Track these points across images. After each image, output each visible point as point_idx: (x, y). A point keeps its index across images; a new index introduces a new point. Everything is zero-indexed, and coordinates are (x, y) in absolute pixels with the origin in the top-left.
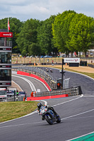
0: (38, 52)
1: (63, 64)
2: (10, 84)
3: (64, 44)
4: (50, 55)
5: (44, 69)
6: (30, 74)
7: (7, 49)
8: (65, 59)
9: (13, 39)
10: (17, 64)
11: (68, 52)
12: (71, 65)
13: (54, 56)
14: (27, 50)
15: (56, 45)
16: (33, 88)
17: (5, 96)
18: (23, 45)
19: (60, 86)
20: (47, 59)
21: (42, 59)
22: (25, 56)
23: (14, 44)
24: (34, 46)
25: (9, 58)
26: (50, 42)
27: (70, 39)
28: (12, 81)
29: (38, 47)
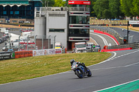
0: (109, 16)
1: (129, 25)
2: (89, 39)
3: (129, 10)
4: (118, 18)
5: (114, 29)
6: (103, 33)
7: (87, 14)
8: (130, 21)
9: (91, 6)
10: (94, 25)
11: (132, 16)
12: (134, 26)
13: (121, 19)
14: (101, 14)
15: (123, 11)
16: (106, 43)
17: (85, 48)
18: (98, 10)
19: (126, 41)
20: (116, 21)
21: (112, 22)
22: (99, 19)
23: (92, 10)
24: (107, 12)
25: (88, 20)
26: (118, 9)
27: (133, 6)
28: (90, 38)
29: (110, 12)
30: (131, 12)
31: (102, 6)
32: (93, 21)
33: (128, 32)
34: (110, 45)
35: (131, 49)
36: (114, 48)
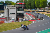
0: (31, 8)
1: (38, 11)
2: (24, 17)
3: (38, 6)
4: (35, 9)
5: (33, 13)
6: (29, 14)
8: (39, 10)
10: (26, 12)
11: (40, 8)
14: (28, 8)
15: (36, 6)
16: (30, 18)
17: (23, 20)
18: (27, 6)
20: (34, 10)
21: (33, 10)
23: (25, 6)
24: (30, 7)
25: (24, 10)
26: (35, 6)
27: (40, 5)
28: (25, 16)
30: (39, 6)
31: (29, 5)
32: (25, 10)
33: (38, 14)
34: (32, 19)
35: (39, 20)
36: (33, 20)
